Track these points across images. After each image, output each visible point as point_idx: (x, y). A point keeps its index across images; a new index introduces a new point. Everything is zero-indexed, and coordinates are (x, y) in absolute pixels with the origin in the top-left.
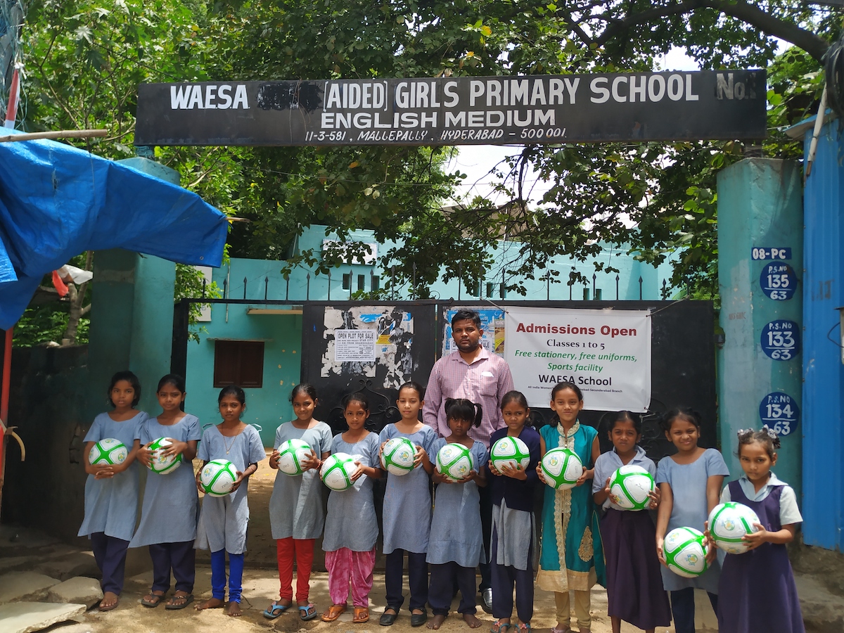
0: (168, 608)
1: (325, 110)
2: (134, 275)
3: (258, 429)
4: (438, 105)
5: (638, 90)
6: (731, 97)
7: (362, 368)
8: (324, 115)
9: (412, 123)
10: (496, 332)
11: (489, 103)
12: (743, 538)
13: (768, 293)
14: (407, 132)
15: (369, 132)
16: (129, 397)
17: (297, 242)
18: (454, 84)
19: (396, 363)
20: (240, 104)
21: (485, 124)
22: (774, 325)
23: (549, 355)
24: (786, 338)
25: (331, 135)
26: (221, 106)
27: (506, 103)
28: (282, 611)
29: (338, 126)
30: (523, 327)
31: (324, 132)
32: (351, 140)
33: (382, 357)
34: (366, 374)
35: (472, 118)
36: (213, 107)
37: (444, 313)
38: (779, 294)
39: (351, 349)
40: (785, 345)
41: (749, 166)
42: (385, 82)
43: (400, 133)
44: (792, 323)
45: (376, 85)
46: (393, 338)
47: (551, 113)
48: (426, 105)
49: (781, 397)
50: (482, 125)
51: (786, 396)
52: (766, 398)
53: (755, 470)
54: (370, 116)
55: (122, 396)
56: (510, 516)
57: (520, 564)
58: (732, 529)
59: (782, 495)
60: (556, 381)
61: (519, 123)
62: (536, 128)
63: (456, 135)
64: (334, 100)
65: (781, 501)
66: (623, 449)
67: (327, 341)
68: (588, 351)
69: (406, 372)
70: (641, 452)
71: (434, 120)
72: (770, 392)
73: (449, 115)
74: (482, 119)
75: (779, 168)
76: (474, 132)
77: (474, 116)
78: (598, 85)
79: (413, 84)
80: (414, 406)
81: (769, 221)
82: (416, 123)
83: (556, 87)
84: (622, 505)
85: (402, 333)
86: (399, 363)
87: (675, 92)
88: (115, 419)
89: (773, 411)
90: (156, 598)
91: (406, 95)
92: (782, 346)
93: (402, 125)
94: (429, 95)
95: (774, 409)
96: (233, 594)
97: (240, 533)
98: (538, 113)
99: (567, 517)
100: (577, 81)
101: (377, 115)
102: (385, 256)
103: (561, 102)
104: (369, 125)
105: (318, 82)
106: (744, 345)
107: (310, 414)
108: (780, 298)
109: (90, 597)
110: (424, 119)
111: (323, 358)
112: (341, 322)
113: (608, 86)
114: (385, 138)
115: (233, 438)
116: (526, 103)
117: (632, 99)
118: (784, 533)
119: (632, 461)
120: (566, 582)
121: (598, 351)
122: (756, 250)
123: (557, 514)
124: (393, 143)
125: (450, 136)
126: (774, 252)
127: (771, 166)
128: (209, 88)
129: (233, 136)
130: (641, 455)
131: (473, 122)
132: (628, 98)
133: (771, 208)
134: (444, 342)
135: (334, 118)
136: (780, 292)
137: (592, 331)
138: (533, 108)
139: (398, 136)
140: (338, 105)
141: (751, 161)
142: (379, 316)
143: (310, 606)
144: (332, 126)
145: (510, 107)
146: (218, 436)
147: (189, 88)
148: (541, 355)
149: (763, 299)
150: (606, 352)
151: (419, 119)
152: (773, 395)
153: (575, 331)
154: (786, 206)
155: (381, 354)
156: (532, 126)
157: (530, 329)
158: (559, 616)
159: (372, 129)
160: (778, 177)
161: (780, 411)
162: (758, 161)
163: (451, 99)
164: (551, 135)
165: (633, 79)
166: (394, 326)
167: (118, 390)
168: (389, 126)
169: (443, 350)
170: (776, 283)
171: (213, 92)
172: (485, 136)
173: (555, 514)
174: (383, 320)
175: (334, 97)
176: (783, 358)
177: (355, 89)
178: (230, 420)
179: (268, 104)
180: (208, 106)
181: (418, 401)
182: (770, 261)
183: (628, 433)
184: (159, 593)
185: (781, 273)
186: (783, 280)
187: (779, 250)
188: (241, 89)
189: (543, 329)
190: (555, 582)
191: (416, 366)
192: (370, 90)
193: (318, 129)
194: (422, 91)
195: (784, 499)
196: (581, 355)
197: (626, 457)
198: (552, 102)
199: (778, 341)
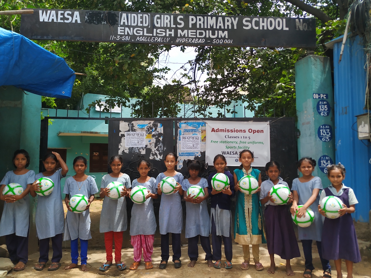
0: (49, 270)
1: (119, 26)
2: (22, 103)
3: (94, 177)
4: (174, 26)
5: (263, 24)
6: (302, 29)
7: (139, 150)
8: (119, 28)
9: (162, 34)
10: (202, 132)
11: (198, 27)
12: (339, 211)
13: (320, 113)
14: (160, 38)
15: (141, 37)
16: (24, 162)
17: (83, 101)
18: (182, 17)
19: (155, 147)
20: (76, 20)
21: (196, 36)
22: (323, 127)
23: (226, 142)
24: (327, 132)
25: (123, 38)
26: (66, 21)
27: (206, 27)
28: (109, 267)
29: (126, 34)
30: (214, 130)
31: (119, 36)
32: (133, 40)
33: (149, 145)
34: (141, 153)
35: (191, 33)
36: (62, 21)
37: (178, 124)
38: (324, 114)
39: (133, 141)
40: (327, 135)
41: (311, 59)
42: (149, 14)
43: (157, 38)
44: (329, 126)
45: (144, 15)
46: (154, 136)
47: (226, 32)
48: (169, 26)
49: (326, 157)
50: (195, 36)
51: (328, 157)
52: (321, 158)
53: (337, 181)
54: (142, 29)
55: (20, 162)
56: (221, 212)
57: (227, 235)
58: (335, 206)
59: (349, 192)
60: (230, 154)
61: (212, 37)
62: (220, 39)
63: (183, 40)
64: (124, 21)
65: (349, 195)
66: (274, 179)
67: (121, 137)
68: (243, 140)
69: (160, 152)
70: (281, 179)
71: (173, 33)
72: (322, 155)
73: (179, 31)
74: (195, 34)
75: (322, 60)
76: (191, 39)
77: (191, 32)
78: (246, 21)
79: (162, 16)
80: (173, 164)
81: (319, 82)
82: (164, 34)
83: (228, 21)
84: (277, 203)
85: (158, 133)
86: (157, 148)
87: (279, 26)
88: (16, 174)
89: (323, 163)
90: (42, 266)
91: (159, 21)
92: (326, 136)
93: (158, 35)
94: (170, 21)
95: (324, 163)
96: (83, 260)
97: (87, 229)
98: (220, 32)
99: (251, 210)
100: (237, 19)
101: (145, 29)
102: (134, 104)
103: (230, 28)
104: (141, 34)
105: (116, 12)
106: (310, 135)
107: (120, 170)
108: (324, 115)
109: (7, 267)
110: (168, 32)
111: (119, 146)
112: (128, 128)
113: (251, 22)
114: (149, 40)
115: (82, 182)
116: (215, 27)
117: (261, 28)
118: (352, 209)
119: (278, 183)
120: (250, 240)
121: (247, 140)
122: (314, 94)
123: (246, 208)
124: (153, 43)
125: (180, 41)
126: (322, 96)
127: (319, 59)
128: (60, 12)
129: (73, 36)
130: (281, 180)
131: (191, 35)
132: (259, 28)
133: (320, 77)
134: (178, 137)
135: (124, 30)
136: (325, 113)
137: (245, 131)
138: (218, 30)
139: (156, 40)
140: (126, 24)
141: (312, 56)
142: (146, 125)
143: (122, 264)
144: (123, 34)
145: (207, 29)
146: (74, 182)
147: (49, 12)
148: (222, 142)
149: (318, 115)
150: (251, 140)
151: (166, 32)
152: (323, 156)
153: (237, 131)
154: (325, 76)
155: (148, 143)
156: (217, 38)
157: (217, 131)
158: (245, 257)
159: (143, 36)
160: (322, 64)
161: (326, 163)
162: (314, 56)
163: (180, 24)
164: (226, 42)
165: (261, 19)
166: (154, 130)
167: (18, 159)
168: (151, 35)
169: (177, 141)
170: (323, 109)
171: (62, 14)
172: (196, 41)
173: (245, 208)
174: (148, 127)
175: (124, 19)
176: (326, 140)
177: (134, 16)
178: (80, 173)
179: (91, 21)
180: (59, 21)
181: (175, 161)
182: (320, 99)
183: (276, 171)
184: (43, 263)
185: (324, 105)
186: (325, 108)
187: (323, 95)
188: (77, 13)
189: (223, 131)
190: (245, 240)
191: (165, 148)
192: (142, 18)
193: (116, 34)
194: (167, 19)
195: (350, 194)
196: (240, 142)
197: (275, 182)
198: (226, 28)
199: (324, 133)
